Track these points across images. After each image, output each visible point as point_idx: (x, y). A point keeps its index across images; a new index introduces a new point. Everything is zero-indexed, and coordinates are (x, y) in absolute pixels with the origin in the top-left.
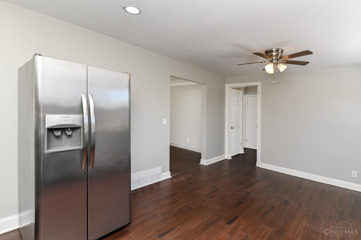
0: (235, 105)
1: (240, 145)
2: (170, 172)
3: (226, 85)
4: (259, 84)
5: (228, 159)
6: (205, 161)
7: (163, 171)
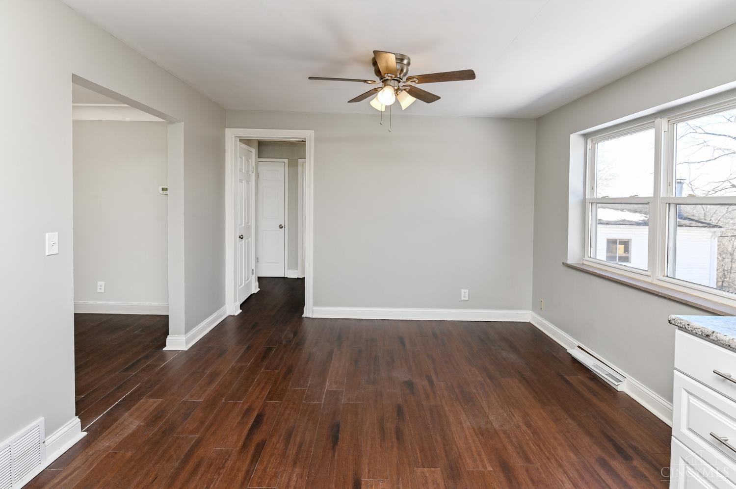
0: (244, 181)
1: (253, 273)
2: (77, 420)
3: (227, 130)
4: (307, 134)
5: (234, 316)
6: (183, 338)
7: (49, 430)
